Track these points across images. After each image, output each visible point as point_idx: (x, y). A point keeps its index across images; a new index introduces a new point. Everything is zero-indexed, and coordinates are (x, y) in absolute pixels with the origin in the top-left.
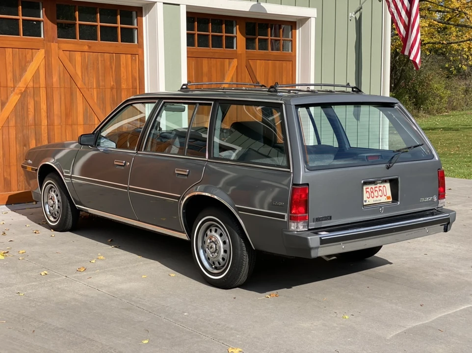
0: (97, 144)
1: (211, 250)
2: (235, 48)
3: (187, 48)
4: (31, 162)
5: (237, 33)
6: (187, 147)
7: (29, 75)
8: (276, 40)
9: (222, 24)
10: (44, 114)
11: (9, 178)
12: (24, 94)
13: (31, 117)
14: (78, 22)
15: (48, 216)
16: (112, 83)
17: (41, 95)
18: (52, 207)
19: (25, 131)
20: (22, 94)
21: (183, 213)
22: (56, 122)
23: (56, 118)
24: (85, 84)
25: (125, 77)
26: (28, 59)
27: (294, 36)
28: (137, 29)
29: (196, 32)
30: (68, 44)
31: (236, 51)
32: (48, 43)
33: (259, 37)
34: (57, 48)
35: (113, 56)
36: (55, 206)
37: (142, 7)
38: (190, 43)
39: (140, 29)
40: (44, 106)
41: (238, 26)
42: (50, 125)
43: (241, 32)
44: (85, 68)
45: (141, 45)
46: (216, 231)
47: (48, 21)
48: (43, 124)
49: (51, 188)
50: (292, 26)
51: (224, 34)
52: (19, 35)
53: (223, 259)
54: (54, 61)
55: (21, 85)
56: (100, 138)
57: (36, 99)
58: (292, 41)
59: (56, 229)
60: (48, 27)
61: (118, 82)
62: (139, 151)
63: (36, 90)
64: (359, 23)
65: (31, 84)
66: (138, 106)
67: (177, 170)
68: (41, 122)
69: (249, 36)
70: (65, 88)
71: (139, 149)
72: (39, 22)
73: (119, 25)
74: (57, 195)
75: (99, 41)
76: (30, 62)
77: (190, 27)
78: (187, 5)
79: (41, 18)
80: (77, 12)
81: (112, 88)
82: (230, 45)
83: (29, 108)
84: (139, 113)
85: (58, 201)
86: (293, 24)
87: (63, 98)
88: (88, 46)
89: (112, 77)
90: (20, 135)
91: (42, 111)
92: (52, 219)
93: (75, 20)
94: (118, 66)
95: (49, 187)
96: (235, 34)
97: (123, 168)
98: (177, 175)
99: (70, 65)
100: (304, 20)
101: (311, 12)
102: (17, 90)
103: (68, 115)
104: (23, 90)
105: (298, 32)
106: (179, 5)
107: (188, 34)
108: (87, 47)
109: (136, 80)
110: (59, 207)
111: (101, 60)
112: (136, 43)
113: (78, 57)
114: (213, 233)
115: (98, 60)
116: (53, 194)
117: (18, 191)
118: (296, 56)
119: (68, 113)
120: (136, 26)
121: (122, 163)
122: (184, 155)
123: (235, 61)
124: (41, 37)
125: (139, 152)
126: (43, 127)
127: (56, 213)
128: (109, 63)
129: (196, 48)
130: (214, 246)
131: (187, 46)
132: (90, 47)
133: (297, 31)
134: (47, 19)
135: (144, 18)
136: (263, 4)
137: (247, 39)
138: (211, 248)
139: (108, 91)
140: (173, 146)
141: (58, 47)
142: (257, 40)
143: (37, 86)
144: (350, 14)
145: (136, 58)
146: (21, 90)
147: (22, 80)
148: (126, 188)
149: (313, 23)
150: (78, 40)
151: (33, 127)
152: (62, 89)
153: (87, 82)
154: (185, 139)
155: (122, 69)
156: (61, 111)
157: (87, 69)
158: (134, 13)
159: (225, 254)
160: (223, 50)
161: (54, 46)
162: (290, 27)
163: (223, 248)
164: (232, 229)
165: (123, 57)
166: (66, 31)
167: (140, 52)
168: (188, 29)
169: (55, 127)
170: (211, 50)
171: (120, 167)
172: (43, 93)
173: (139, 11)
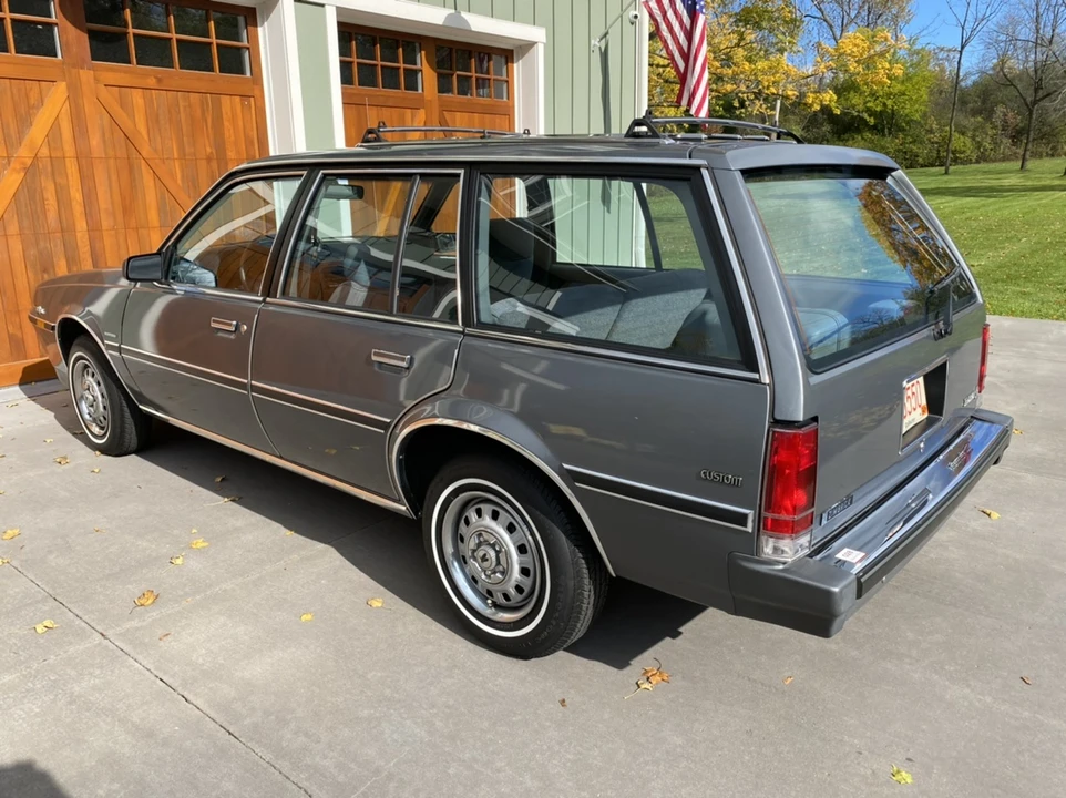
0: (171, 275)
1: (486, 564)
2: (420, 91)
3: (342, 88)
4: (43, 311)
5: (422, 63)
6: (397, 293)
7: (38, 131)
8: (484, 79)
9: (398, 48)
10: (78, 209)
11: (19, 334)
12: (31, 171)
13: (52, 214)
14: (131, 30)
15: (88, 423)
16: (209, 150)
17: (69, 171)
18: (92, 406)
19: (42, 244)
20: (27, 170)
21: (399, 462)
22: (106, 223)
23: (103, 216)
24: (156, 150)
25: (233, 138)
26: (32, 101)
27: (509, 73)
28: (248, 48)
29: (355, 60)
30: (113, 72)
31: (422, 95)
32: (74, 71)
33: (458, 73)
34: (92, 81)
35: (206, 98)
36: (98, 407)
37: (254, 9)
38: (346, 79)
39: (254, 49)
40: (76, 195)
41: (423, 53)
42: (94, 229)
43: (428, 62)
44: (153, 119)
45: (257, 80)
46: (495, 516)
47: (69, 25)
48: (78, 228)
49: (86, 367)
50: (507, 58)
51: (402, 65)
52: (7, 51)
53: (519, 589)
54: (89, 107)
55: (24, 153)
56: (176, 263)
57: (58, 180)
58: (507, 81)
59: (104, 450)
60: (69, 37)
61: (220, 147)
62: (268, 296)
63: (57, 163)
64: (605, 56)
65: (45, 152)
66: (259, 187)
67: (376, 354)
68: (74, 225)
69: (442, 71)
70: (116, 159)
71: (269, 291)
72: (50, 26)
73: (214, 40)
74: (99, 384)
75: (177, 70)
76: (38, 108)
77: (344, 50)
78: (337, 7)
79: (53, 19)
80: (128, 10)
81: (209, 159)
82: (412, 86)
83: (45, 197)
84: (262, 202)
85: (103, 396)
86: (508, 53)
87: (114, 178)
88: (156, 77)
89: (208, 137)
90: (33, 252)
91: (74, 203)
92: (96, 430)
93: (126, 26)
94: (218, 119)
95: (81, 366)
96: (419, 66)
97: (232, 337)
98: (376, 365)
99: (125, 115)
100: (527, 47)
101: (537, 34)
102: (15, 164)
103: (127, 210)
104: (29, 162)
105: (517, 67)
106: (323, 5)
107: (341, 62)
108: (154, 80)
109: (252, 143)
110: (105, 408)
111: (185, 107)
112: (248, 75)
113: (137, 98)
114: (487, 521)
115: (178, 105)
116: (90, 379)
117: (41, 356)
118: (513, 107)
119: (128, 205)
120: (245, 43)
121: (230, 325)
122: (391, 314)
123: (422, 111)
124: (56, 56)
125: (268, 299)
126: (79, 235)
127: (102, 418)
128: (199, 111)
129: (356, 88)
130: (492, 554)
131: (343, 83)
132: (159, 80)
133: (515, 65)
134: (64, 19)
135: (260, 29)
136: (465, 15)
137: (440, 76)
138: (484, 559)
139: (203, 164)
140: (353, 283)
141: (95, 79)
142: (455, 77)
143: (59, 154)
144: (592, 42)
145: (249, 102)
146: (23, 163)
147: (26, 142)
148: (243, 386)
149: (540, 50)
150: (134, 66)
151: (59, 235)
152: (112, 161)
153: (159, 147)
154: (391, 275)
155: (226, 124)
156: (113, 203)
157: (158, 121)
158: (241, 19)
159: (524, 579)
160: (402, 92)
161: (86, 76)
162: (503, 60)
163: (520, 564)
164: (549, 523)
165: (225, 100)
166: (107, 46)
167: (256, 93)
168: (341, 54)
169: (105, 233)
170: (380, 91)
171: (226, 335)
172: (72, 168)
173: (251, 16)
